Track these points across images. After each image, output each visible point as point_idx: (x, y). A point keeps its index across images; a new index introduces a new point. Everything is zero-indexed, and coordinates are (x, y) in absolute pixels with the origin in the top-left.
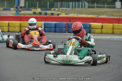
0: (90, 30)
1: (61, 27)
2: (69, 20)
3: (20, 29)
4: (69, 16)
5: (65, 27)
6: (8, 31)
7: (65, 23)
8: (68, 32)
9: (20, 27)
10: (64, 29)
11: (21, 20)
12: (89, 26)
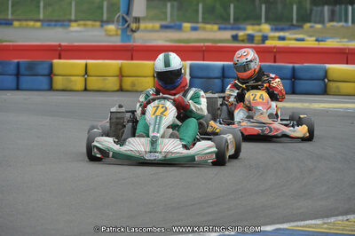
0: (326, 85)
2: (273, 55)
3: (121, 82)
4: (273, 45)
6: (83, 88)
9: (121, 75)
11: (132, 55)
12: (321, 74)
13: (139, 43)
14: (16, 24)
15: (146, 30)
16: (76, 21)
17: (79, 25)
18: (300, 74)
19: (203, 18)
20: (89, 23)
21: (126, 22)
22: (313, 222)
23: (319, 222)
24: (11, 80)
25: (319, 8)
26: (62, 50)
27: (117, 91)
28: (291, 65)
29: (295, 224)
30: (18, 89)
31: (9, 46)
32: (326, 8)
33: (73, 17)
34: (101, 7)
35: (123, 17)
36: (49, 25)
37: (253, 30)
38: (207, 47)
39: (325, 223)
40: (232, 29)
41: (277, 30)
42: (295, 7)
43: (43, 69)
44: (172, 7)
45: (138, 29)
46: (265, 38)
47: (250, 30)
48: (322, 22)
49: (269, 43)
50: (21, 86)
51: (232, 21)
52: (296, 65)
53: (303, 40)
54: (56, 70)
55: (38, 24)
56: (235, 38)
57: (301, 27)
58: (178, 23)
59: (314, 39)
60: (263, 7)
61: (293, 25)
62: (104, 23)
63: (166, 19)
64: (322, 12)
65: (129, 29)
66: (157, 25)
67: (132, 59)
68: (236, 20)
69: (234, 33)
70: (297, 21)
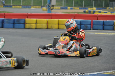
0: (114, 27)
1: (86, 24)
3: (47, 26)
5: (90, 25)
6: (35, 28)
7: (90, 20)
8: (93, 29)
9: (48, 24)
10: (89, 26)
11: (51, 17)
12: (112, 24)
13: (53, 13)
14: (13, 7)
15: (56, 9)
16: (33, 6)
17: (34, 7)
18: (106, 24)
19: (74, 5)
20: (37, 7)
21: (49, 6)
22: (110, 71)
23: (111, 71)
24: (12, 25)
25: (112, 2)
26: (28, 15)
27: (46, 29)
28: (103, 21)
29: (104, 72)
30: (14, 28)
31: (11, 14)
32: (114, 2)
33: (32, 5)
34: (41, 2)
35: (48, 5)
36: (24, 7)
37: (91, 9)
38: (75, 15)
39: (113, 72)
40: (84, 9)
41: (98, 9)
42: (104, 2)
43: (22, 22)
44: (64, 2)
45: (53, 9)
46: (94, 12)
47: (90, 9)
48: (112, 7)
49: (96, 14)
50: (15, 27)
51: (84, 6)
52: (104, 21)
53: (106, 13)
54: (26, 22)
55: (21, 7)
56: (85, 12)
57: (106, 8)
58: (66, 7)
59: (110, 12)
60: (94, 2)
61: (103, 8)
62: (42, 7)
63: (62, 5)
64: (113, 4)
65: (50, 9)
66: (59, 7)
67: (51, 18)
68: (85, 6)
69: (84, 10)
70: (105, 6)
